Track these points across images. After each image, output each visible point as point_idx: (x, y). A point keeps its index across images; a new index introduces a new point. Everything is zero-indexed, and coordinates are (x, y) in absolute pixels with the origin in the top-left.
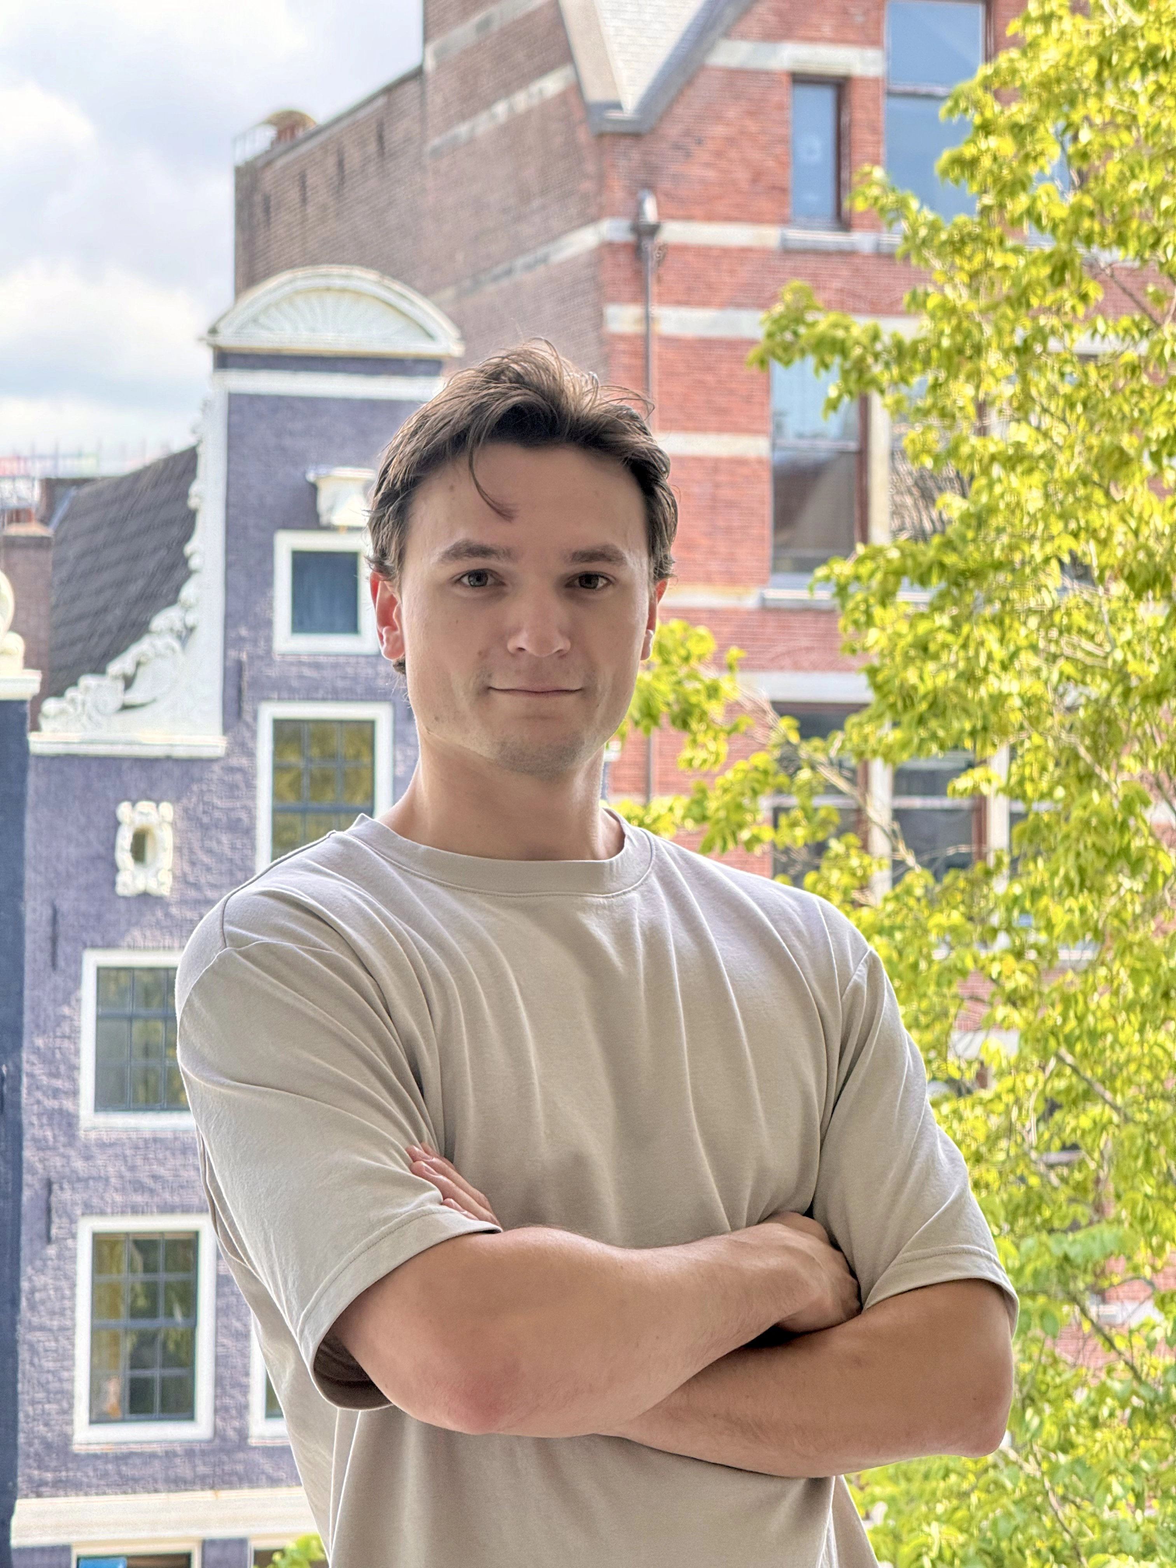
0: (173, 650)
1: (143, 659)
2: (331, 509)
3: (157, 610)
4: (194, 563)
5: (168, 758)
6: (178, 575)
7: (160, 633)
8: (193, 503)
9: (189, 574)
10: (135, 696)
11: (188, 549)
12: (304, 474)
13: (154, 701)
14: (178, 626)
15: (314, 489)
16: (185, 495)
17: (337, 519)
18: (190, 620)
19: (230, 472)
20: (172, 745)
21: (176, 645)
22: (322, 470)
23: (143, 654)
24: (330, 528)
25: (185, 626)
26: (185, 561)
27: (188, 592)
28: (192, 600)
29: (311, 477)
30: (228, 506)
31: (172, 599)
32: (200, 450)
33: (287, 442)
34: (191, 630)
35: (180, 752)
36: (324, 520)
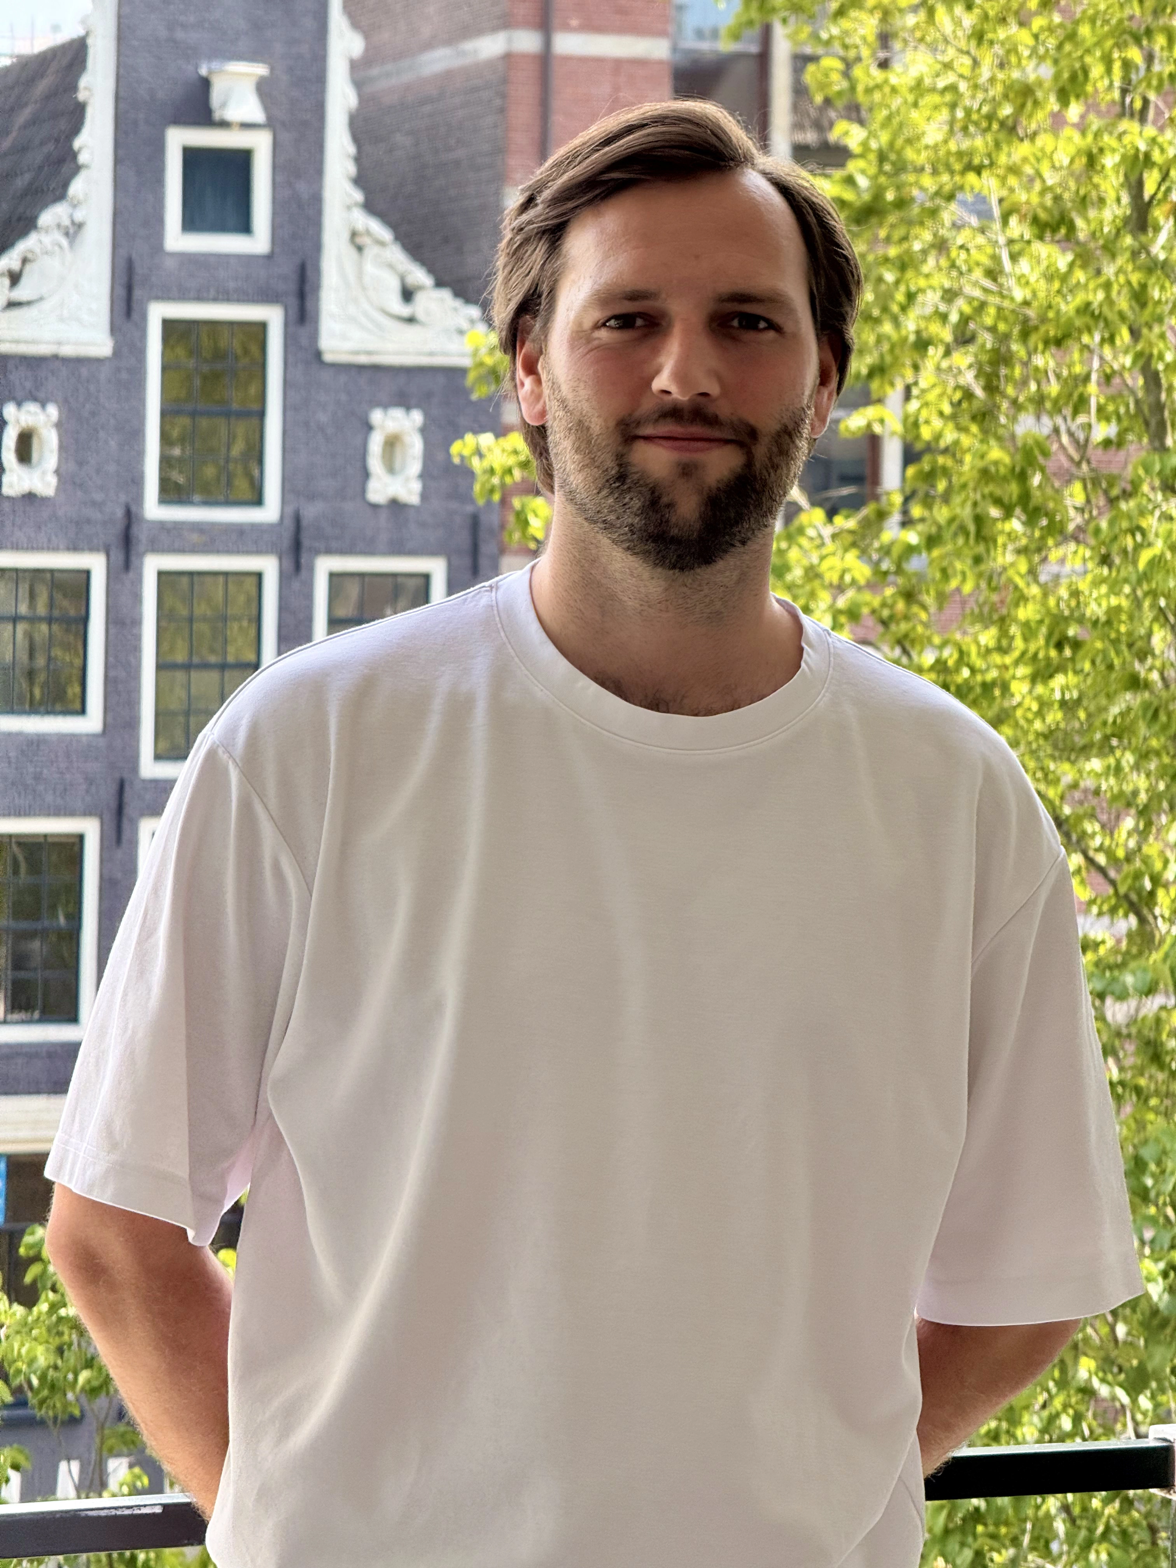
0: (60, 247)
1: (29, 256)
2: (224, 105)
3: (45, 206)
4: (82, 158)
5: (56, 357)
6: (65, 169)
7: (47, 231)
8: (81, 96)
9: (77, 169)
10: (21, 293)
11: (77, 144)
12: (197, 67)
13: (41, 299)
14: (66, 222)
15: (205, 84)
16: (74, 88)
17: (232, 114)
18: (79, 216)
19: (120, 65)
20: (59, 343)
21: (64, 242)
22: (215, 65)
23: (31, 251)
24: (224, 124)
25: (73, 223)
26: (74, 155)
27: (77, 187)
28: (81, 196)
29: (203, 71)
30: (117, 98)
31: (60, 194)
32: (90, 41)
33: (180, 35)
34: (79, 226)
35: (67, 351)
36: (217, 115)
